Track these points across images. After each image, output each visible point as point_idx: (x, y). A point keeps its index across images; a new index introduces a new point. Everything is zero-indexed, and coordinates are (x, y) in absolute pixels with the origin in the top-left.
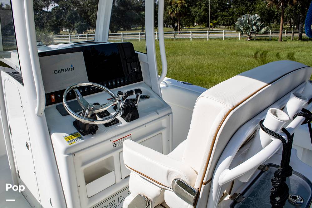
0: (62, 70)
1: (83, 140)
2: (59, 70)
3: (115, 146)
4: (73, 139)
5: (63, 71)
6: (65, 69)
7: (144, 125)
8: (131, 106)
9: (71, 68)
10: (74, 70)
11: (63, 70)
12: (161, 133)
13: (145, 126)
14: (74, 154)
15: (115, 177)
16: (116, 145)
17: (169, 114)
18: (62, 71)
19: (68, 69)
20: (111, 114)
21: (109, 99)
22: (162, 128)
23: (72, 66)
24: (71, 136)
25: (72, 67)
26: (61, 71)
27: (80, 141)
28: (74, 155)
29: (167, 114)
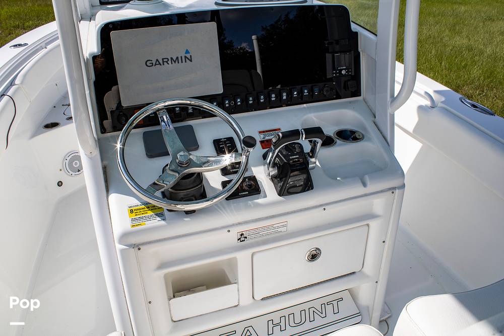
0: (165, 60)
1: (163, 222)
2: (157, 60)
3: (242, 239)
4: (143, 215)
5: (165, 63)
6: (172, 58)
7: (323, 206)
8: (294, 162)
9: (186, 57)
10: (191, 61)
11: (167, 60)
12: (368, 225)
13: (325, 209)
14: (138, 247)
15: (239, 295)
16: (246, 238)
17: (394, 188)
18: (163, 62)
19: (177, 58)
20: (252, 168)
21: (264, 132)
22: (372, 216)
23: (187, 52)
24: (143, 206)
25: (188, 56)
26: (161, 62)
27: (157, 222)
28: (139, 249)
29: (390, 189)
